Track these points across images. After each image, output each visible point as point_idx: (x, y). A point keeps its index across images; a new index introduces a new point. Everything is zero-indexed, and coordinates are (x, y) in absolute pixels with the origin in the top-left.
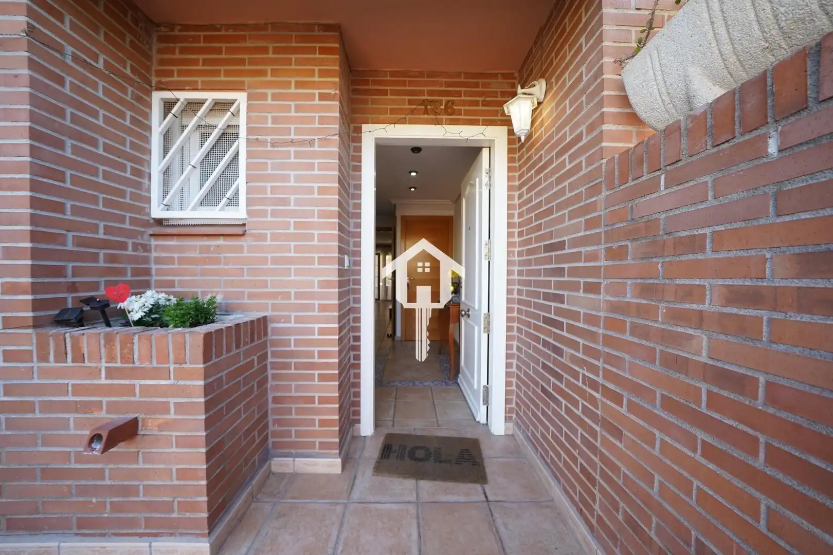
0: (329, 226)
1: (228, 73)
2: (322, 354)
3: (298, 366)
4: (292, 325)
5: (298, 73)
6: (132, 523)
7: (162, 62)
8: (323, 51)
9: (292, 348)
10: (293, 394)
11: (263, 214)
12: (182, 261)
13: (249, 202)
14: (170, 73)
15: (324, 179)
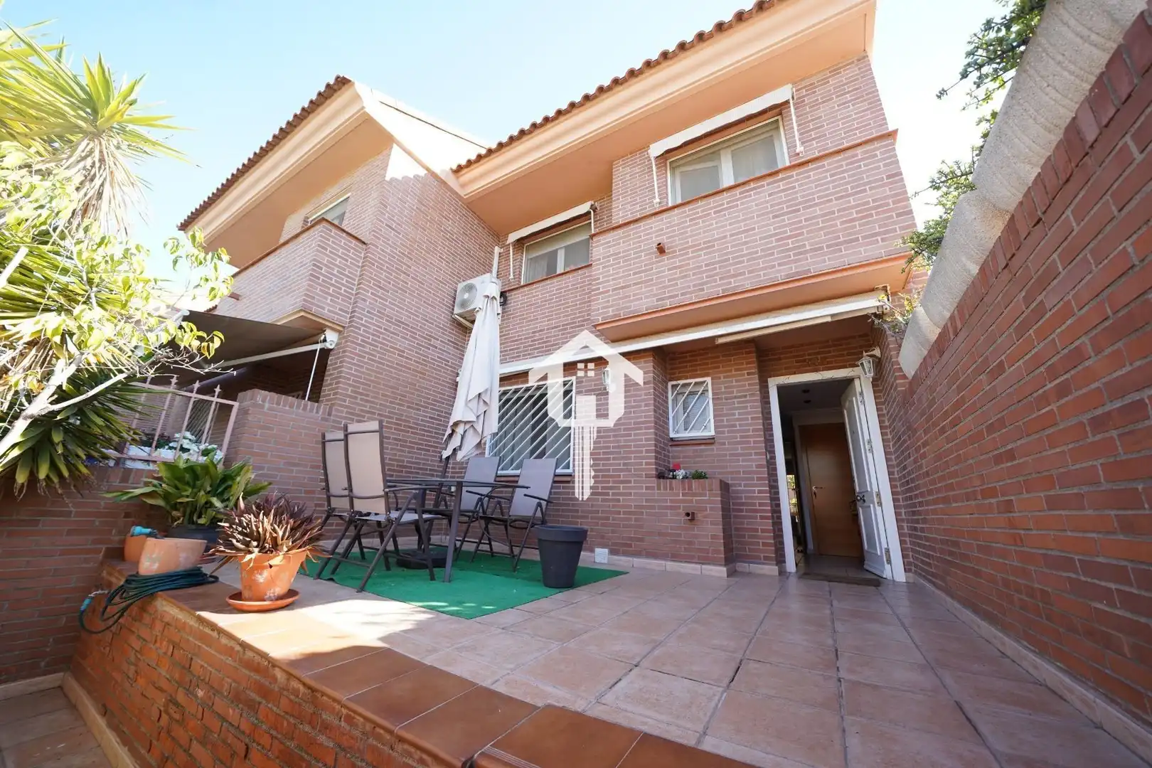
0: (759, 436)
1: (701, 370)
2: (761, 504)
3: (747, 511)
4: (742, 488)
5: (736, 364)
6: (693, 557)
7: (672, 369)
8: (747, 353)
9: (744, 501)
10: (745, 526)
11: (723, 432)
12: (684, 457)
13: (716, 427)
14: (674, 374)
15: (755, 413)
